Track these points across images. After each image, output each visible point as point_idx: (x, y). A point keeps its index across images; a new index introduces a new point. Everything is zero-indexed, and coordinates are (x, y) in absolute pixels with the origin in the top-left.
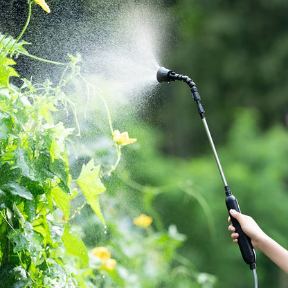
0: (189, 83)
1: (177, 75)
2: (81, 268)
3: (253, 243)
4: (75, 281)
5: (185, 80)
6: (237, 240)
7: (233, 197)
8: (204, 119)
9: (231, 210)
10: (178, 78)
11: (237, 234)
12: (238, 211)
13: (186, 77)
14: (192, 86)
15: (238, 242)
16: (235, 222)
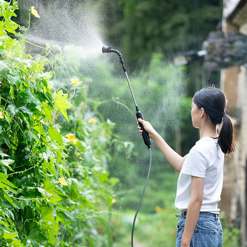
0: (118, 54)
1: (112, 49)
2: (60, 145)
3: (150, 135)
4: (56, 153)
5: (116, 52)
6: (141, 133)
7: (140, 112)
8: (126, 72)
9: (139, 119)
10: (113, 51)
11: (142, 131)
12: (142, 119)
13: (117, 50)
14: (120, 55)
15: (142, 135)
16: (141, 124)
